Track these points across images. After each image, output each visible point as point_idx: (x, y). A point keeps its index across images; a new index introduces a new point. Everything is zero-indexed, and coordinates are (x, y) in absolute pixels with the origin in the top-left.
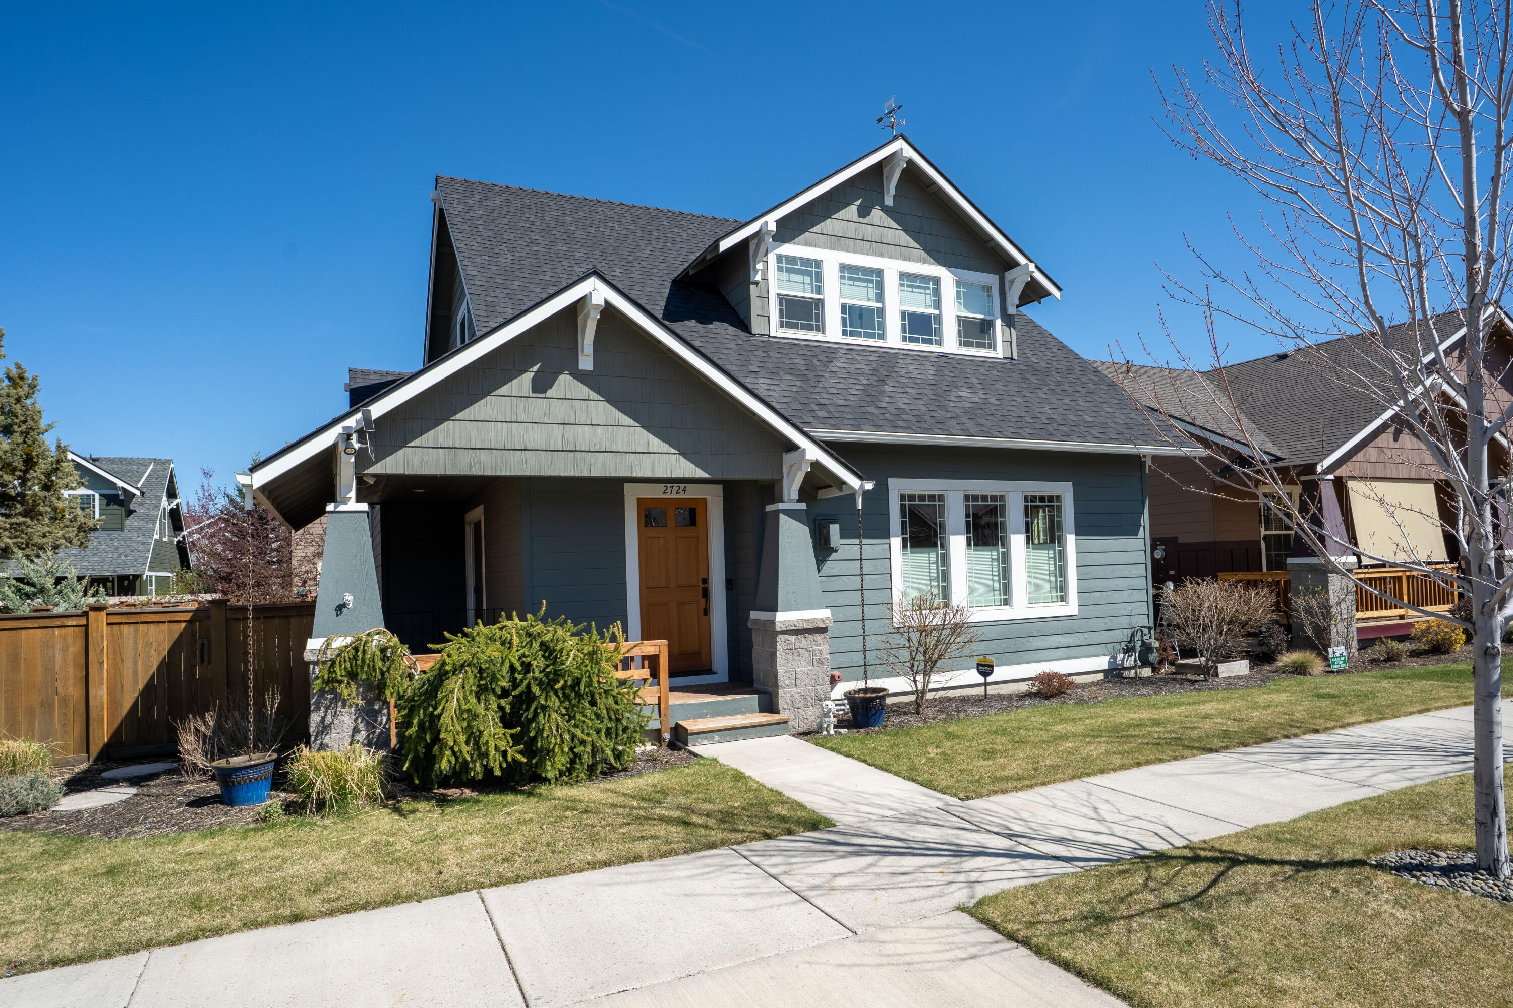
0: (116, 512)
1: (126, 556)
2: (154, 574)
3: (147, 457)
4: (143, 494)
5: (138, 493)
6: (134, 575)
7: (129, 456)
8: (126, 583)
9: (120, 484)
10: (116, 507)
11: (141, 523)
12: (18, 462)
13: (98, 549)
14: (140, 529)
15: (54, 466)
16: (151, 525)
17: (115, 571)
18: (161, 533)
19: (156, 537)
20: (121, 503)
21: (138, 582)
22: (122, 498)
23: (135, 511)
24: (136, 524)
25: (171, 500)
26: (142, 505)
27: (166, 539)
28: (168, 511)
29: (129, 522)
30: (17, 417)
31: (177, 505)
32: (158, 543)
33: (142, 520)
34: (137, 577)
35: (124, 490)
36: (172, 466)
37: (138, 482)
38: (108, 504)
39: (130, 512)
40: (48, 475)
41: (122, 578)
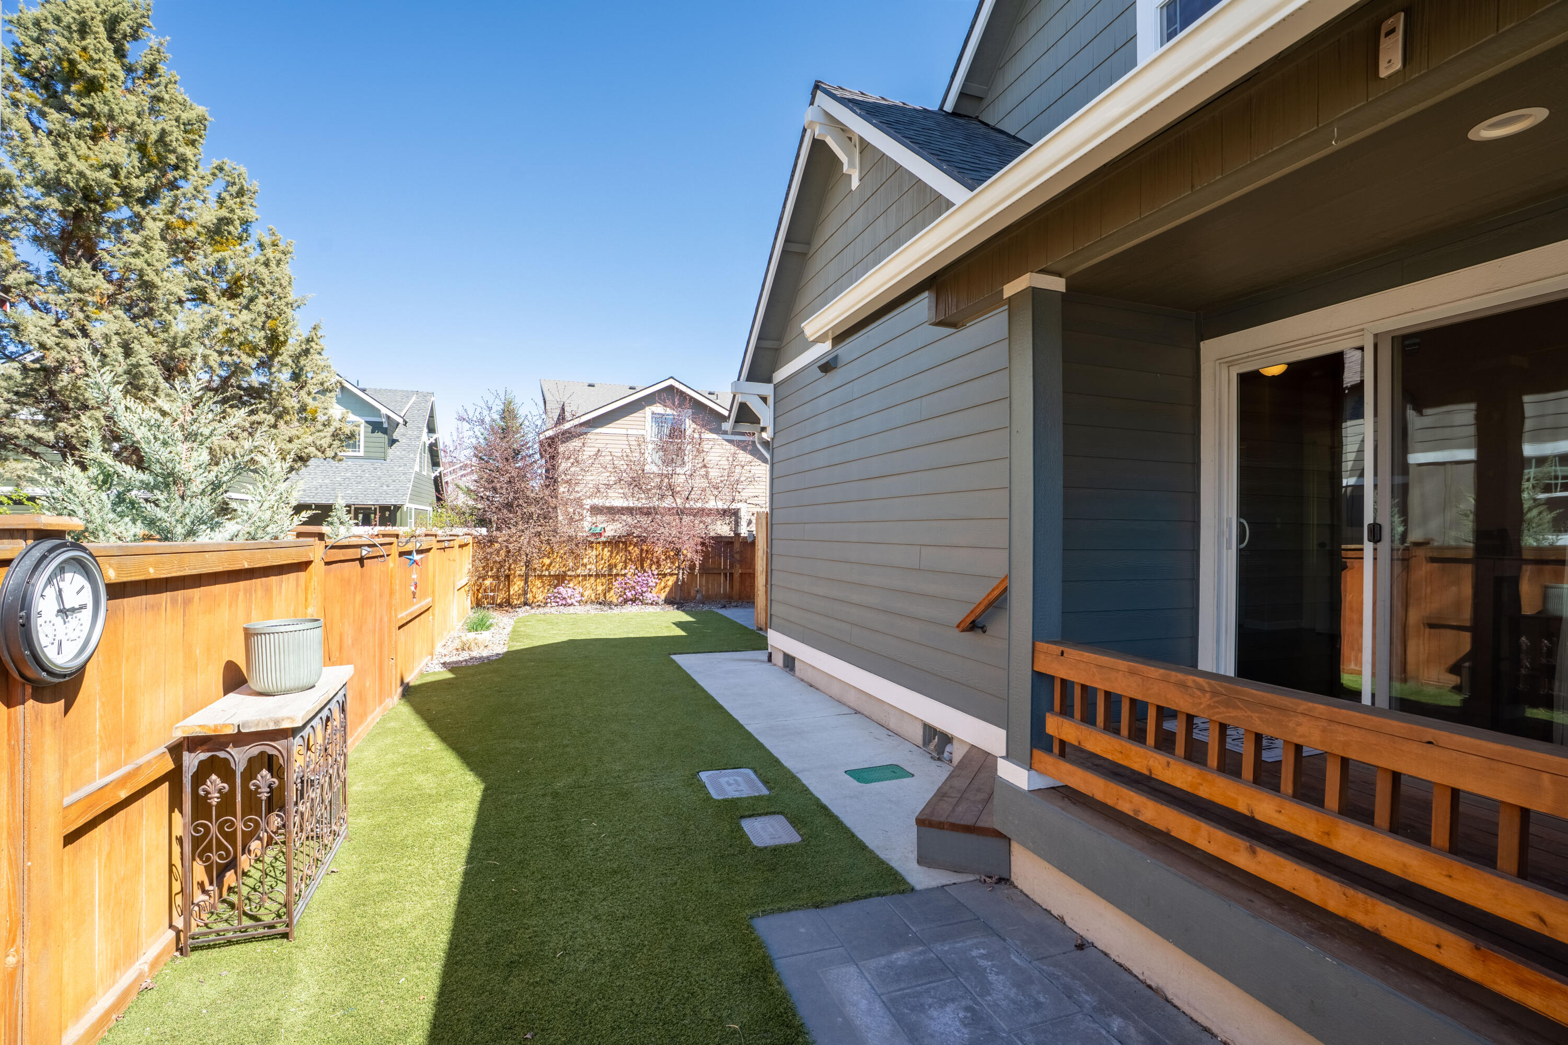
0: (379, 440)
1: (388, 486)
2: (413, 506)
3: (410, 389)
4: (406, 423)
5: (401, 421)
6: (395, 506)
7: (394, 388)
8: (387, 514)
9: (384, 411)
10: (380, 434)
11: (403, 453)
12: (258, 337)
13: (361, 477)
14: (402, 458)
15: (304, 347)
16: (412, 456)
17: (377, 500)
18: (420, 467)
19: (417, 468)
20: (385, 431)
21: (398, 514)
22: (385, 425)
23: (397, 441)
24: (398, 453)
25: (431, 435)
26: (404, 435)
27: (425, 473)
28: (427, 445)
29: (393, 452)
30: (263, 285)
31: (436, 440)
32: (418, 475)
33: (404, 450)
34: (398, 508)
35: (388, 417)
36: (433, 399)
37: (401, 410)
38: (373, 432)
39: (393, 442)
40: (296, 358)
41: (384, 508)
